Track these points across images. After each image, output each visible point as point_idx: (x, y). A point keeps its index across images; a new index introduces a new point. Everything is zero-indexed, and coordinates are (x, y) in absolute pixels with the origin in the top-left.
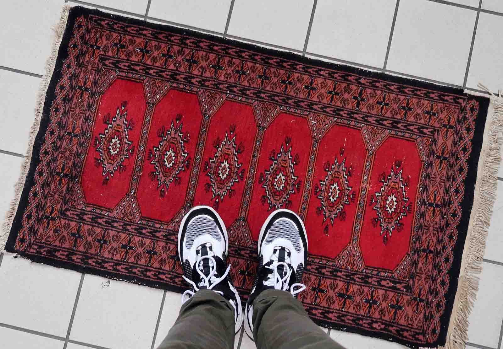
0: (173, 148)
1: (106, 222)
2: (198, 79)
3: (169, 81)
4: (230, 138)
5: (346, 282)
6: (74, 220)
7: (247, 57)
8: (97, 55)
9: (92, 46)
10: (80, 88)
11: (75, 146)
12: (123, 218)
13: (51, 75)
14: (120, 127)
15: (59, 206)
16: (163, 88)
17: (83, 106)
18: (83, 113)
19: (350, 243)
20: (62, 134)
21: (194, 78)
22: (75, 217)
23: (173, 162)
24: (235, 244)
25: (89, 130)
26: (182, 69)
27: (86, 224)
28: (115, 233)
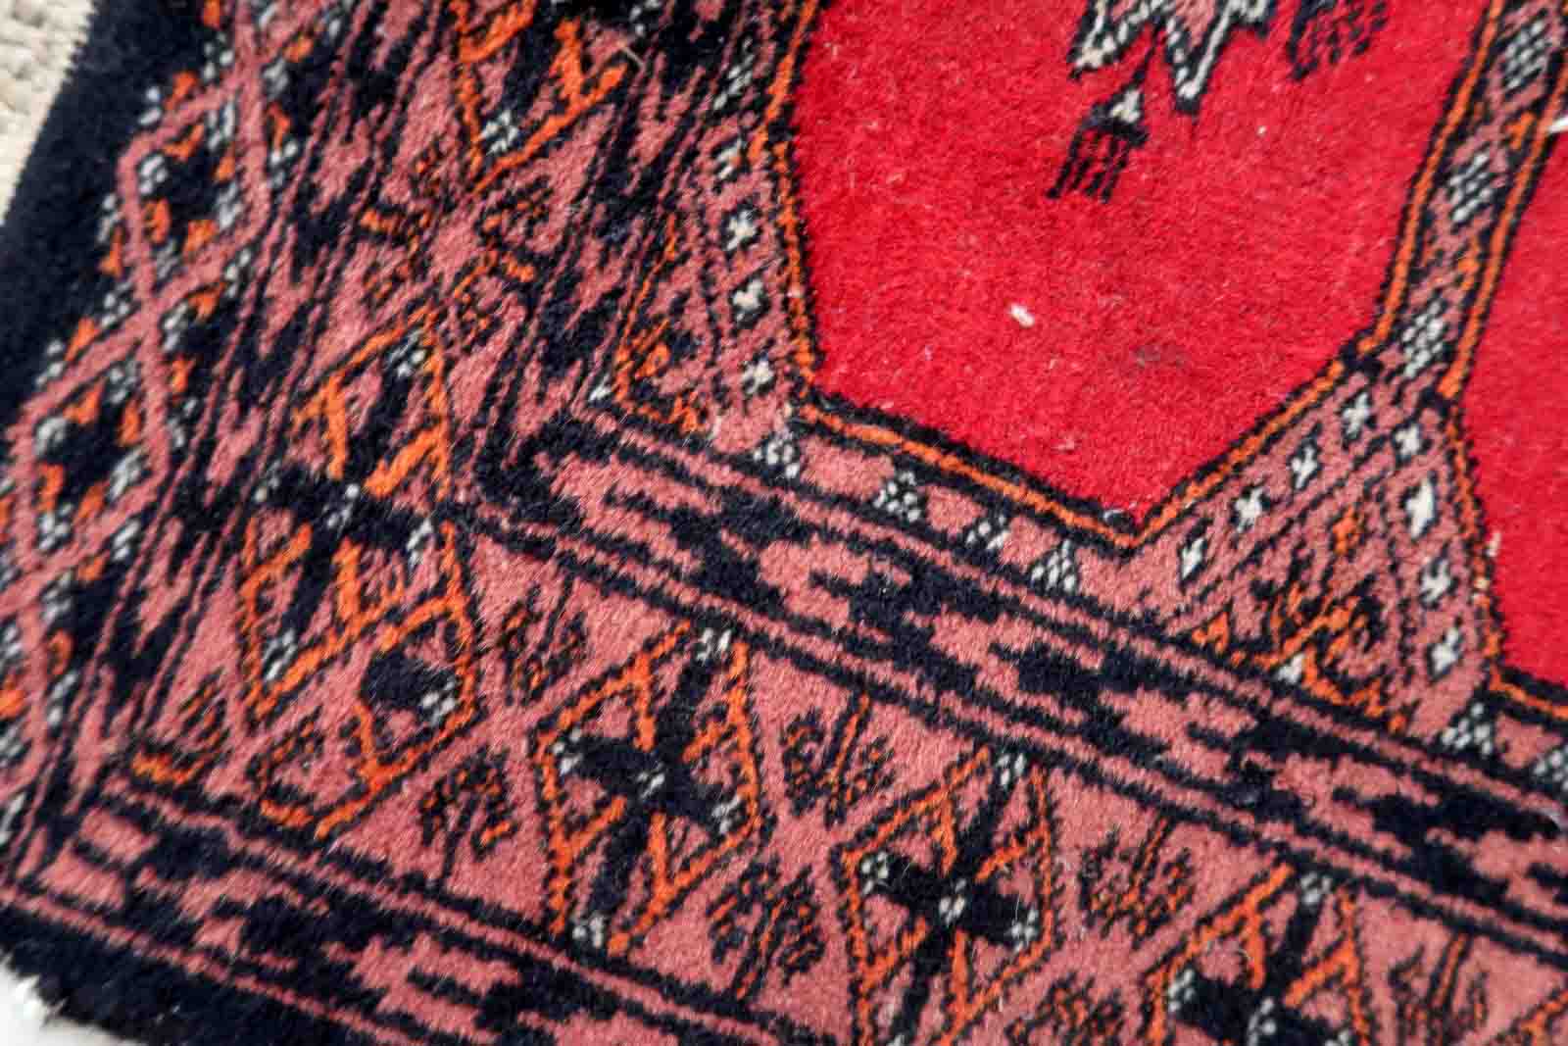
1: (1037, 669)
6: (648, 578)
12: (1262, 644)
15: (474, 372)
22: (662, 544)
27: (777, 651)
28: (1131, 824)
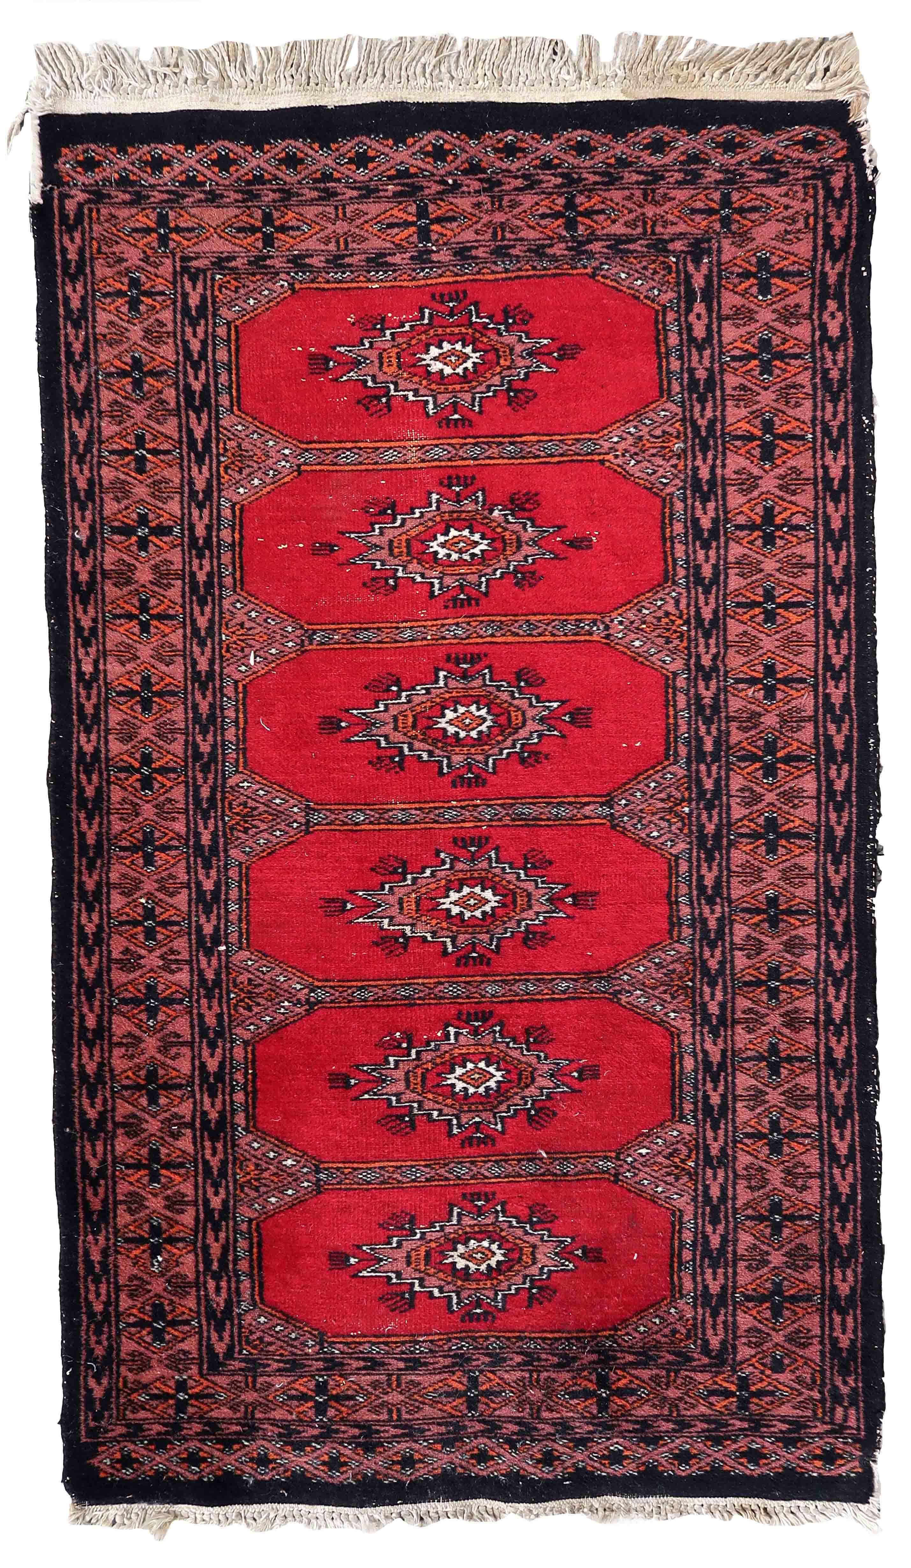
0: (439, 1075)
1: (715, 1222)
2: (206, 1053)
3: (233, 1141)
4: (367, 907)
5: (725, 448)
6: (730, 1319)
7: (95, 917)
8: (205, 1383)
9: (181, 1406)
10: (321, 1409)
11: (506, 1376)
12: (689, 1173)
13: (304, 1508)
14: (413, 1254)
15: (699, 1377)
16: (259, 1154)
17: (375, 1385)
18: (398, 1380)
19: (602, 462)
20: (479, 1427)
21: (203, 1066)
22: (721, 1318)
23: (482, 1065)
24: (690, 815)
25: (446, 1347)
26: (185, 1109)
27: (735, 1282)
28: (742, 1184)
